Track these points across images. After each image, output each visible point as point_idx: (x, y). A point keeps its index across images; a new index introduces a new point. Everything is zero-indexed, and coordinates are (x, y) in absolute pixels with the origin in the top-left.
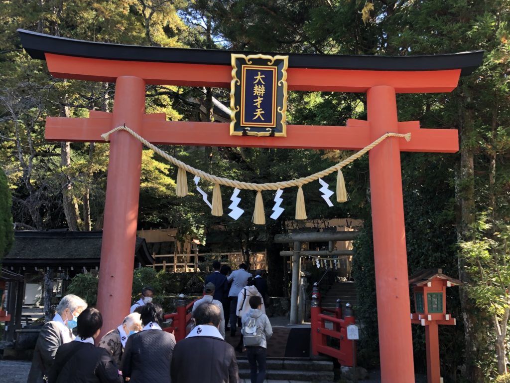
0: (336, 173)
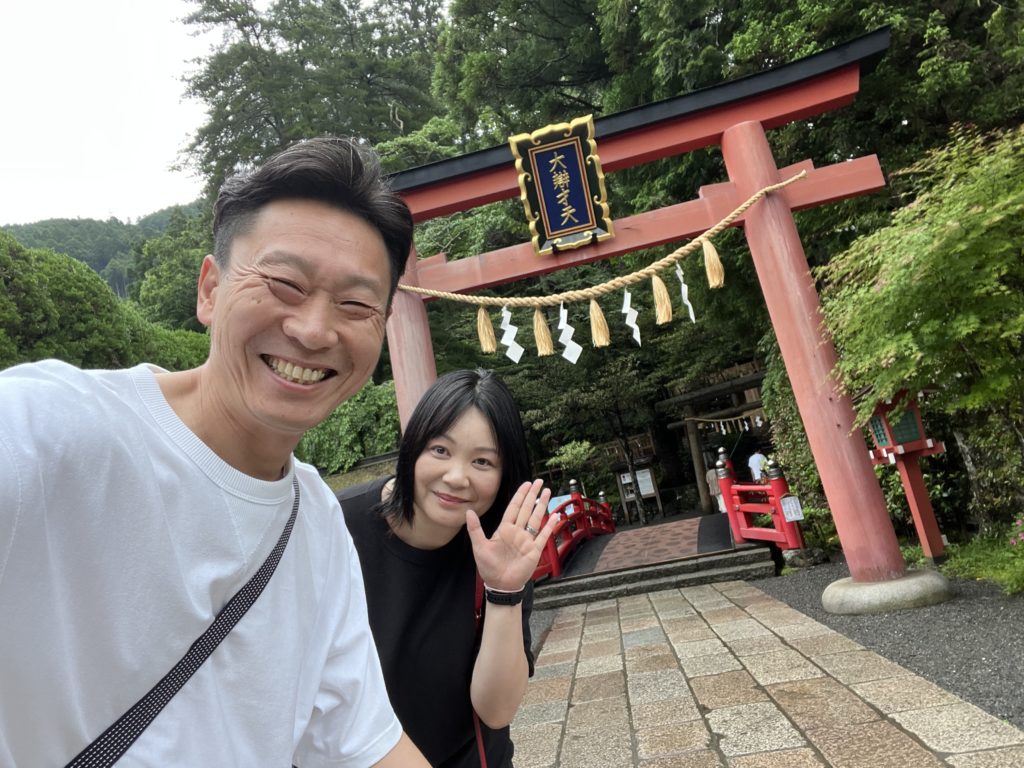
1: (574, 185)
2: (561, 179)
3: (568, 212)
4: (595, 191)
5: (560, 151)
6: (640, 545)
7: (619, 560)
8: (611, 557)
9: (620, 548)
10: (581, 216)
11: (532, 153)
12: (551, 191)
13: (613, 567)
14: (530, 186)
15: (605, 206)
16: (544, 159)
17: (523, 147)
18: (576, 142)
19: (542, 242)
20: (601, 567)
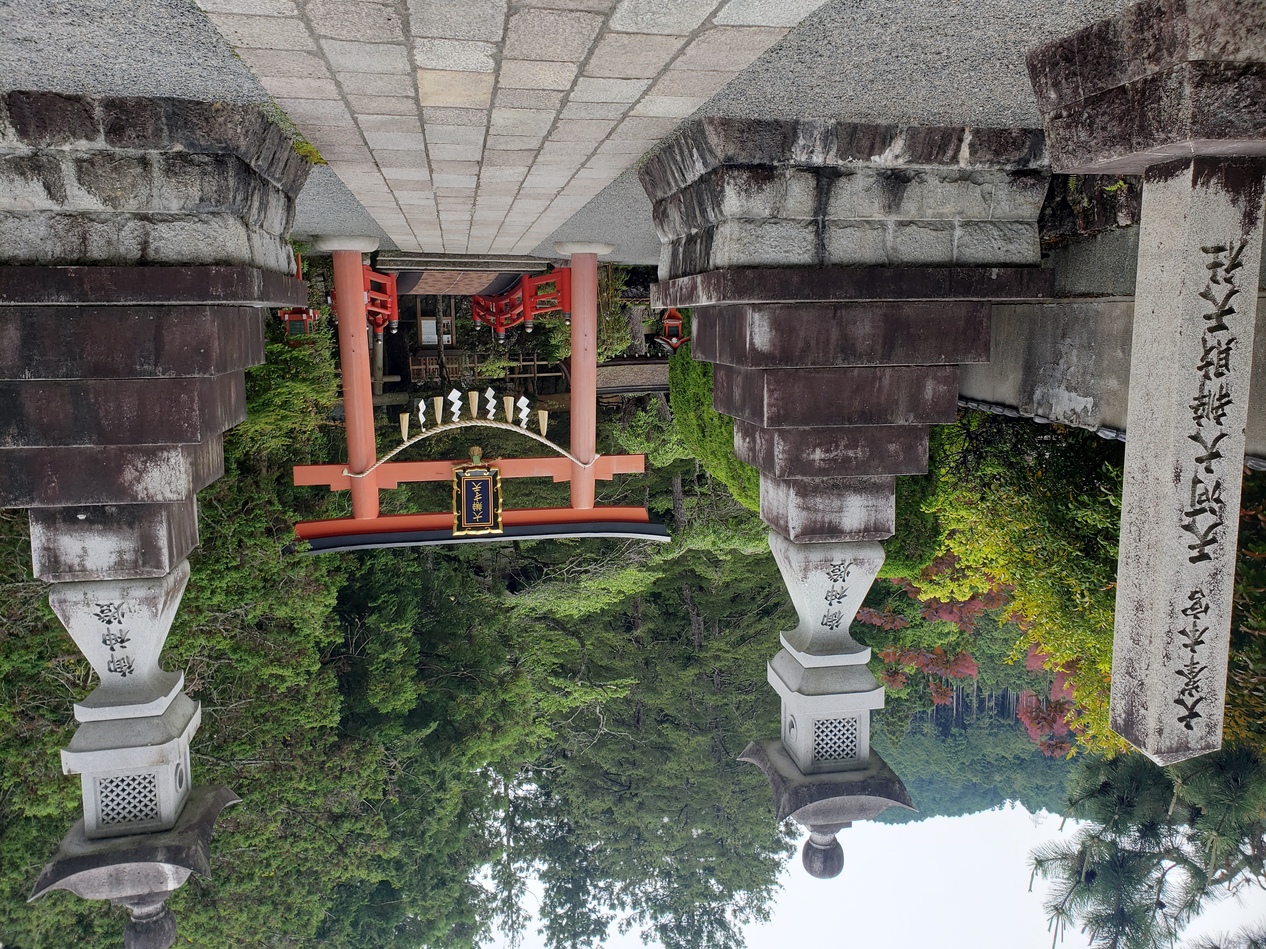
0: (409, 438)
1: (470, 501)
2: (477, 506)
3: (477, 488)
4: (459, 496)
5: (475, 521)
6: (461, 284)
7: (480, 277)
8: (484, 280)
9: (476, 285)
10: (469, 484)
11: (491, 523)
12: (484, 501)
13: (485, 275)
14: (496, 506)
15: (455, 487)
16: (485, 518)
17: (496, 526)
18: (464, 524)
19: (496, 474)
20: (493, 276)
